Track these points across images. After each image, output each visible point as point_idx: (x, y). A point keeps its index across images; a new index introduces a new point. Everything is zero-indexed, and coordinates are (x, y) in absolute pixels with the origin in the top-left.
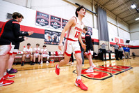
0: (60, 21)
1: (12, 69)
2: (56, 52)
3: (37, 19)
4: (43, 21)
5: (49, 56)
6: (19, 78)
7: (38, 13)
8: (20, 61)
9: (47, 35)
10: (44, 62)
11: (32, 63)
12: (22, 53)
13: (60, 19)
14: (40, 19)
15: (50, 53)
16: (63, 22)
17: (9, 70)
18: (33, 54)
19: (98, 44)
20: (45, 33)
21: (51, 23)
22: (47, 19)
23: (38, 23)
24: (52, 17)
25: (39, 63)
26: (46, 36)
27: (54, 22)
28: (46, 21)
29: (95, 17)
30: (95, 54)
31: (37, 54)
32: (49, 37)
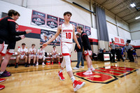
0: (57, 20)
3: (33, 19)
4: (39, 20)
5: (45, 58)
6: (12, 81)
7: (34, 12)
8: (14, 62)
9: (44, 34)
10: (40, 64)
11: (26, 65)
12: (16, 54)
13: (57, 18)
14: (36, 18)
15: (46, 53)
16: (60, 21)
18: (28, 55)
19: (97, 44)
20: (42, 33)
21: (48, 22)
22: (43, 19)
23: (34, 22)
24: (48, 16)
25: (35, 65)
26: (42, 36)
27: (50, 22)
28: (42, 20)
29: (93, 16)
30: (94, 54)
31: (32, 55)
32: (46, 37)
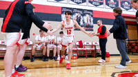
1: (21, 66)
2: (81, 42)
17: (17, 67)
20: (62, 13)
31: (52, 45)
